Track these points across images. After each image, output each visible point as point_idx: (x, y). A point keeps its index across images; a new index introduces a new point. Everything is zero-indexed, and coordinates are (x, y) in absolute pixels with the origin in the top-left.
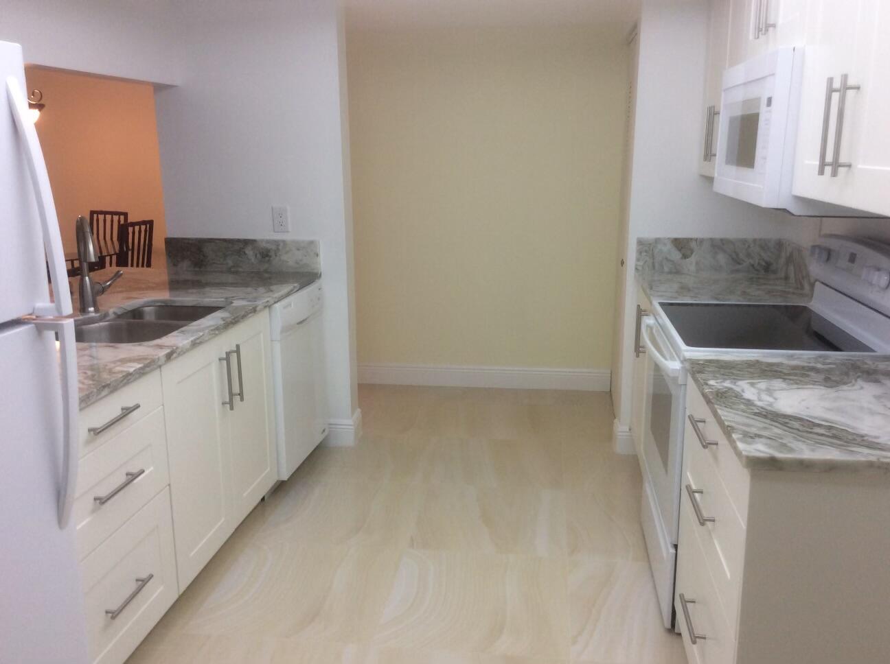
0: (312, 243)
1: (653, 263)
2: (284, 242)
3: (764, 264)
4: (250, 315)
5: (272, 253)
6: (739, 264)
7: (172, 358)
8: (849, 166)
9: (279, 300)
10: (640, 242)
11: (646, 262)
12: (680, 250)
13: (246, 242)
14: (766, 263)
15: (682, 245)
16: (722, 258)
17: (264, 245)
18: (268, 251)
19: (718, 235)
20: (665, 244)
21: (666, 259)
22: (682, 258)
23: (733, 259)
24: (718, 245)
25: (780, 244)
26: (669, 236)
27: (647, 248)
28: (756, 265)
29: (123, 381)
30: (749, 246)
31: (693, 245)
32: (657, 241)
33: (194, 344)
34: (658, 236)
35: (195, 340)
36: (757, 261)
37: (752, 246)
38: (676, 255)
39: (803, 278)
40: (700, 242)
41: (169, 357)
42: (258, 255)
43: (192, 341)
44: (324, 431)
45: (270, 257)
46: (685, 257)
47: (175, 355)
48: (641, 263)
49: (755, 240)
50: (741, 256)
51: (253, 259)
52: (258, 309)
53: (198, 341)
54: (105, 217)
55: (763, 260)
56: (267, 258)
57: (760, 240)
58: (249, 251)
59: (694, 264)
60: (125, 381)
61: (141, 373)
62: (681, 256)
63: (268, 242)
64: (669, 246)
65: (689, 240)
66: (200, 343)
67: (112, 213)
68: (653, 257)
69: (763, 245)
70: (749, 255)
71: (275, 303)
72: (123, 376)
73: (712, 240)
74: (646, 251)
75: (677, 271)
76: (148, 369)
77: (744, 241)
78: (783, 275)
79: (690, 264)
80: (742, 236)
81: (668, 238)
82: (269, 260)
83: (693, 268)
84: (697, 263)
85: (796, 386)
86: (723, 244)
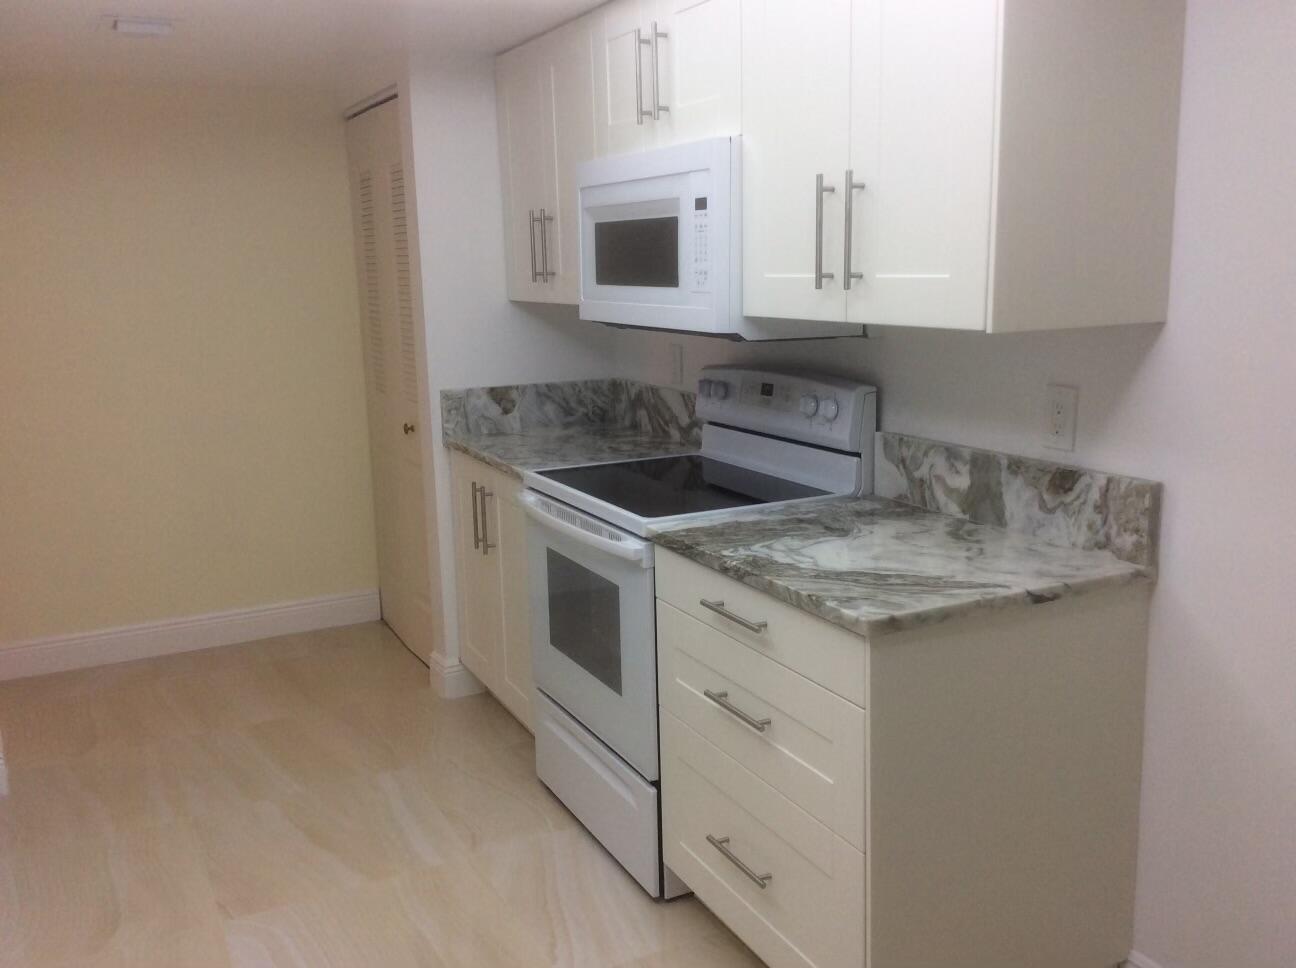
1: (467, 425)
3: (598, 411)
6: (572, 415)
8: (861, 277)
10: (446, 396)
11: (457, 422)
12: (499, 404)
14: (601, 409)
15: (500, 396)
16: (550, 409)
19: (542, 380)
20: (479, 397)
21: (483, 416)
22: (503, 414)
23: (562, 407)
24: (545, 393)
25: (616, 386)
26: (482, 386)
27: (456, 404)
28: (590, 414)
30: (580, 391)
31: (514, 395)
32: (469, 392)
34: (469, 386)
36: (590, 407)
37: (583, 389)
38: (494, 410)
39: (667, 423)
40: (522, 389)
46: (506, 412)
48: (451, 426)
49: (586, 382)
50: (573, 404)
55: (598, 407)
57: (592, 381)
59: (518, 420)
62: (501, 411)
64: (485, 399)
65: (508, 389)
68: (466, 416)
69: (595, 387)
70: (580, 402)
73: (535, 386)
74: (456, 409)
75: (498, 432)
77: (573, 385)
78: (627, 423)
79: (513, 421)
80: (570, 378)
81: (483, 388)
83: (517, 426)
84: (521, 420)
85: (811, 541)
86: (550, 390)
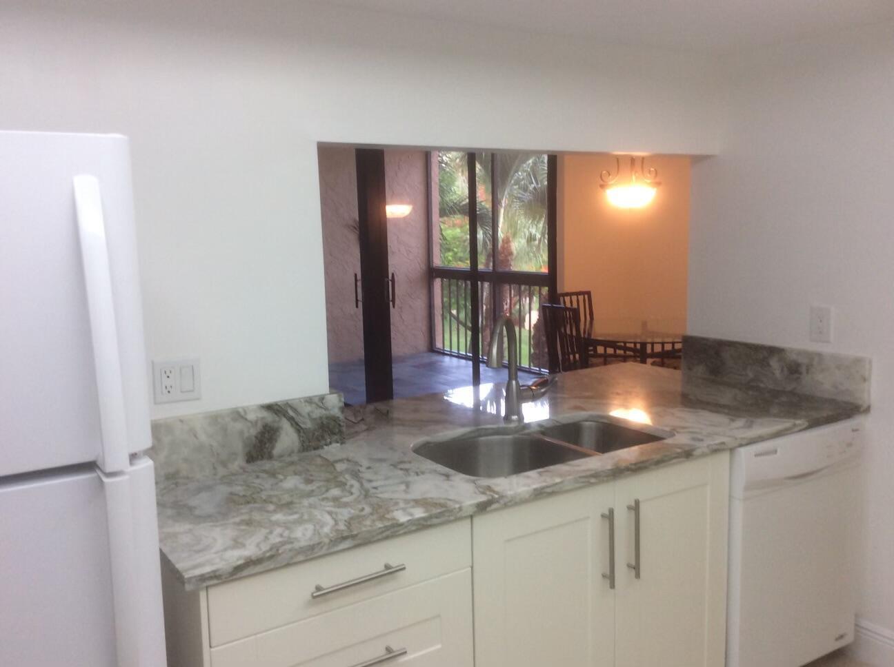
0: (858, 361)
2: (819, 355)
4: (674, 461)
5: (803, 369)
7: (488, 509)
9: (752, 442)
13: (773, 351)
17: (794, 357)
18: (798, 365)
29: (382, 532)
33: (539, 494)
35: (543, 488)
41: (482, 508)
42: (785, 369)
43: (535, 490)
44: (841, 637)
45: (801, 373)
47: (494, 506)
51: (778, 373)
52: (695, 453)
53: (549, 490)
54: (571, 298)
56: (796, 375)
58: (774, 363)
60: (388, 533)
61: (422, 526)
63: (800, 353)
66: (553, 494)
67: (577, 294)
71: (741, 446)
72: (385, 527)
76: (435, 521)
82: (798, 378)
